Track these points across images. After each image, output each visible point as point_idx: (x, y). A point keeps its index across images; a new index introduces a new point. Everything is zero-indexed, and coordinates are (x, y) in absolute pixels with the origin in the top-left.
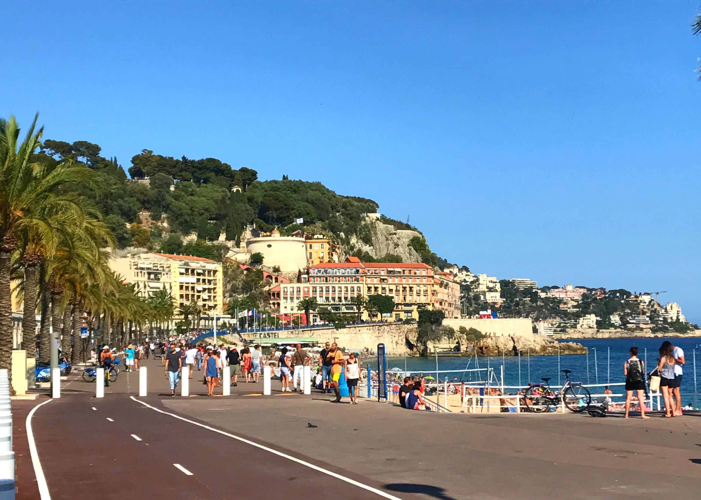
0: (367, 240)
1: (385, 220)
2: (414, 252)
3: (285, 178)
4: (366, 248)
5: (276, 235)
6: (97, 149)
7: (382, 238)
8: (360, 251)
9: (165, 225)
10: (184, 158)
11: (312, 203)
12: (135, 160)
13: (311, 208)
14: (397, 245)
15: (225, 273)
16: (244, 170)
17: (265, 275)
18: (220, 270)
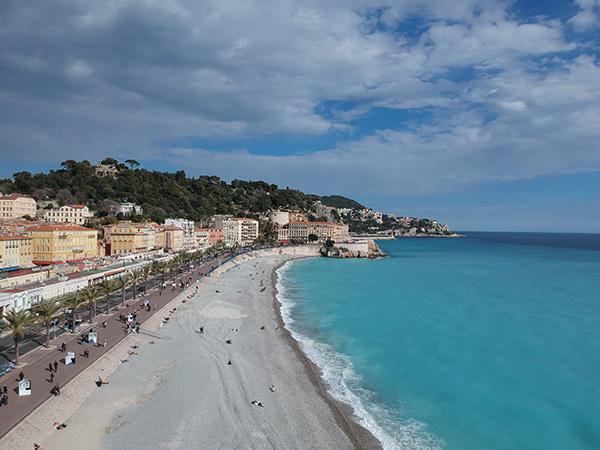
0: (314, 212)
1: (323, 203)
2: (333, 215)
3: (287, 188)
4: (314, 214)
5: (279, 211)
6: (218, 178)
7: (321, 211)
10: (250, 181)
11: (295, 198)
12: (232, 182)
13: (294, 201)
14: (326, 213)
15: (259, 226)
16: (273, 185)
17: (273, 225)
18: (257, 224)
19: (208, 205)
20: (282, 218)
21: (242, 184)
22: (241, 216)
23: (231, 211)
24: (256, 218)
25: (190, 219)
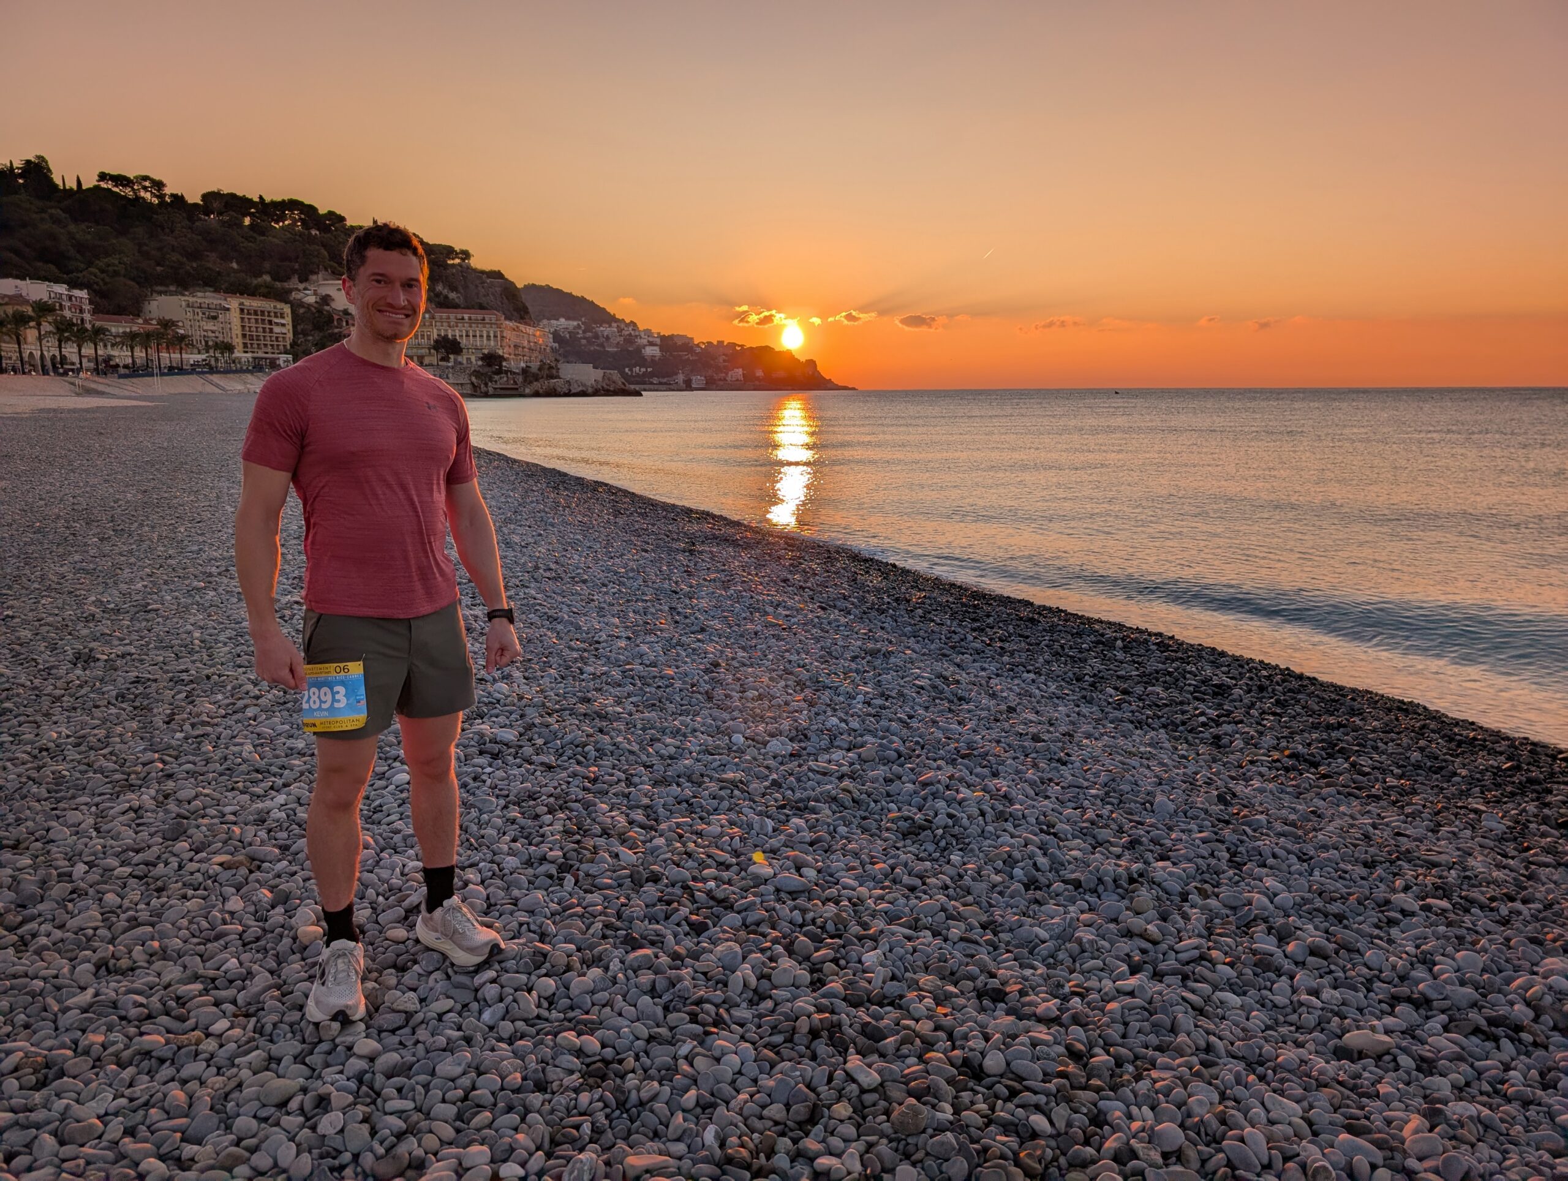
1: (474, 269)
2: (505, 301)
3: (375, 222)
4: (452, 295)
6: (159, 185)
7: (470, 288)
8: (446, 297)
9: (235, 265)
10: (261, 197)
12: (205, 197)
14: (487, 294)
15: (294, 316)
16: (331, 214)
17: (336, 317)
18: (287, 309)
21: (235, 203)
22: (235, 289)
23: (205, 281)
24: (282, 296)
25: (73, 285)
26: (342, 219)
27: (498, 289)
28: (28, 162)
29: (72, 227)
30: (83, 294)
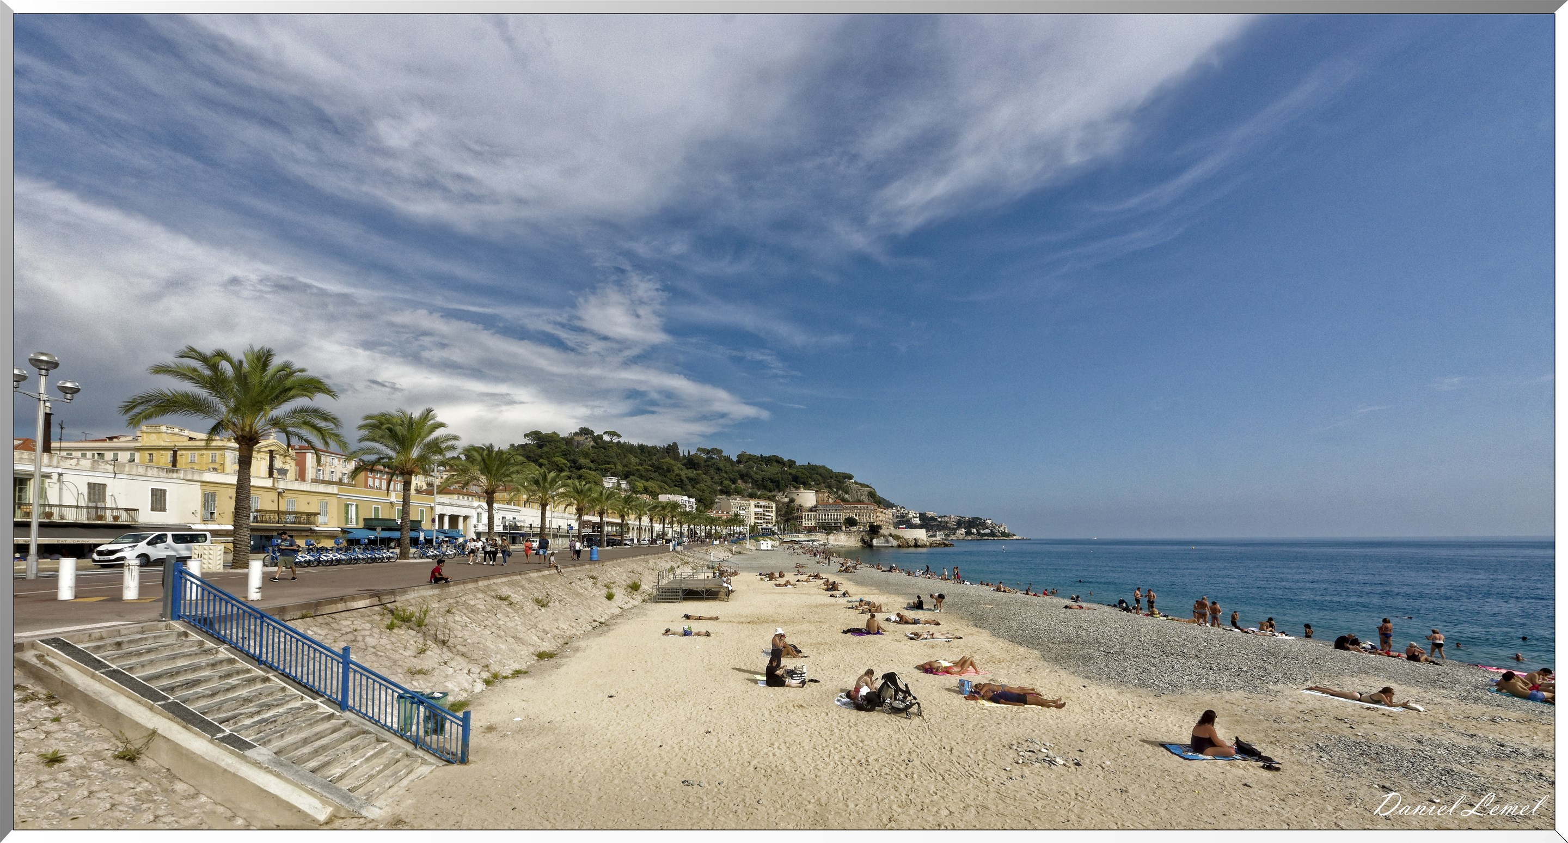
0: (847, 493)
1: (856, 483)
2: (870, 498)
4: (847, 496)
5: (802, 490)
6: (722, 451)
7: (854, 492)
8: (843, 497)
9: (750, 485)
10: (761, 455)
11: (820, 475)
12: (738, 456)
13: (819, 478)
14: (862, 495)
15: (777, 508)
16: (790, 460)
17: (796, 508)
18: (774, 506)
19: (709, 483)
20: (808, 498)
21: (751, 458)
22: (752, 496)
23: (739, 492)
24: (771, 499)
25: (689, 497)
26: (794, 462)
27: (867, 493)
28: (669, 445)
29: (687, 472)
30: (693, 500)
